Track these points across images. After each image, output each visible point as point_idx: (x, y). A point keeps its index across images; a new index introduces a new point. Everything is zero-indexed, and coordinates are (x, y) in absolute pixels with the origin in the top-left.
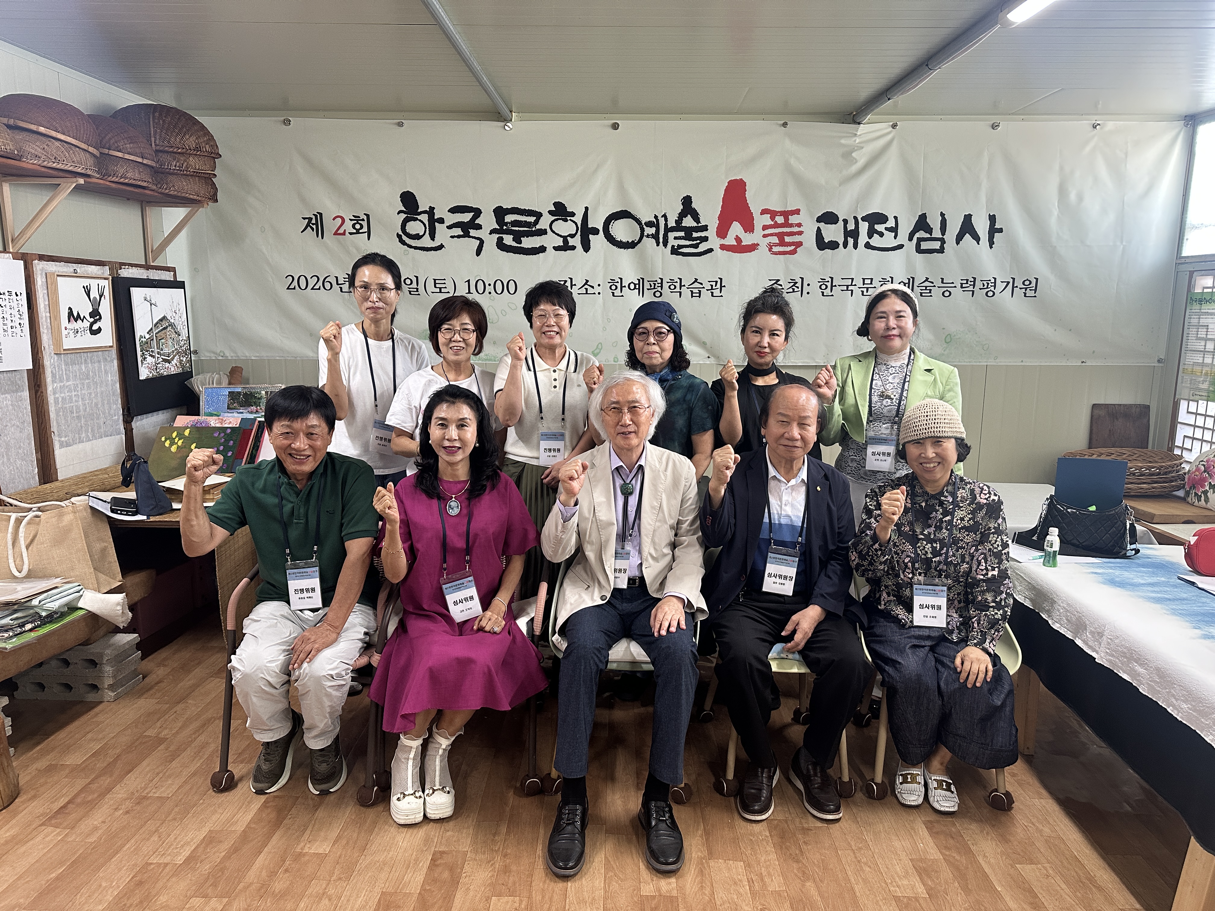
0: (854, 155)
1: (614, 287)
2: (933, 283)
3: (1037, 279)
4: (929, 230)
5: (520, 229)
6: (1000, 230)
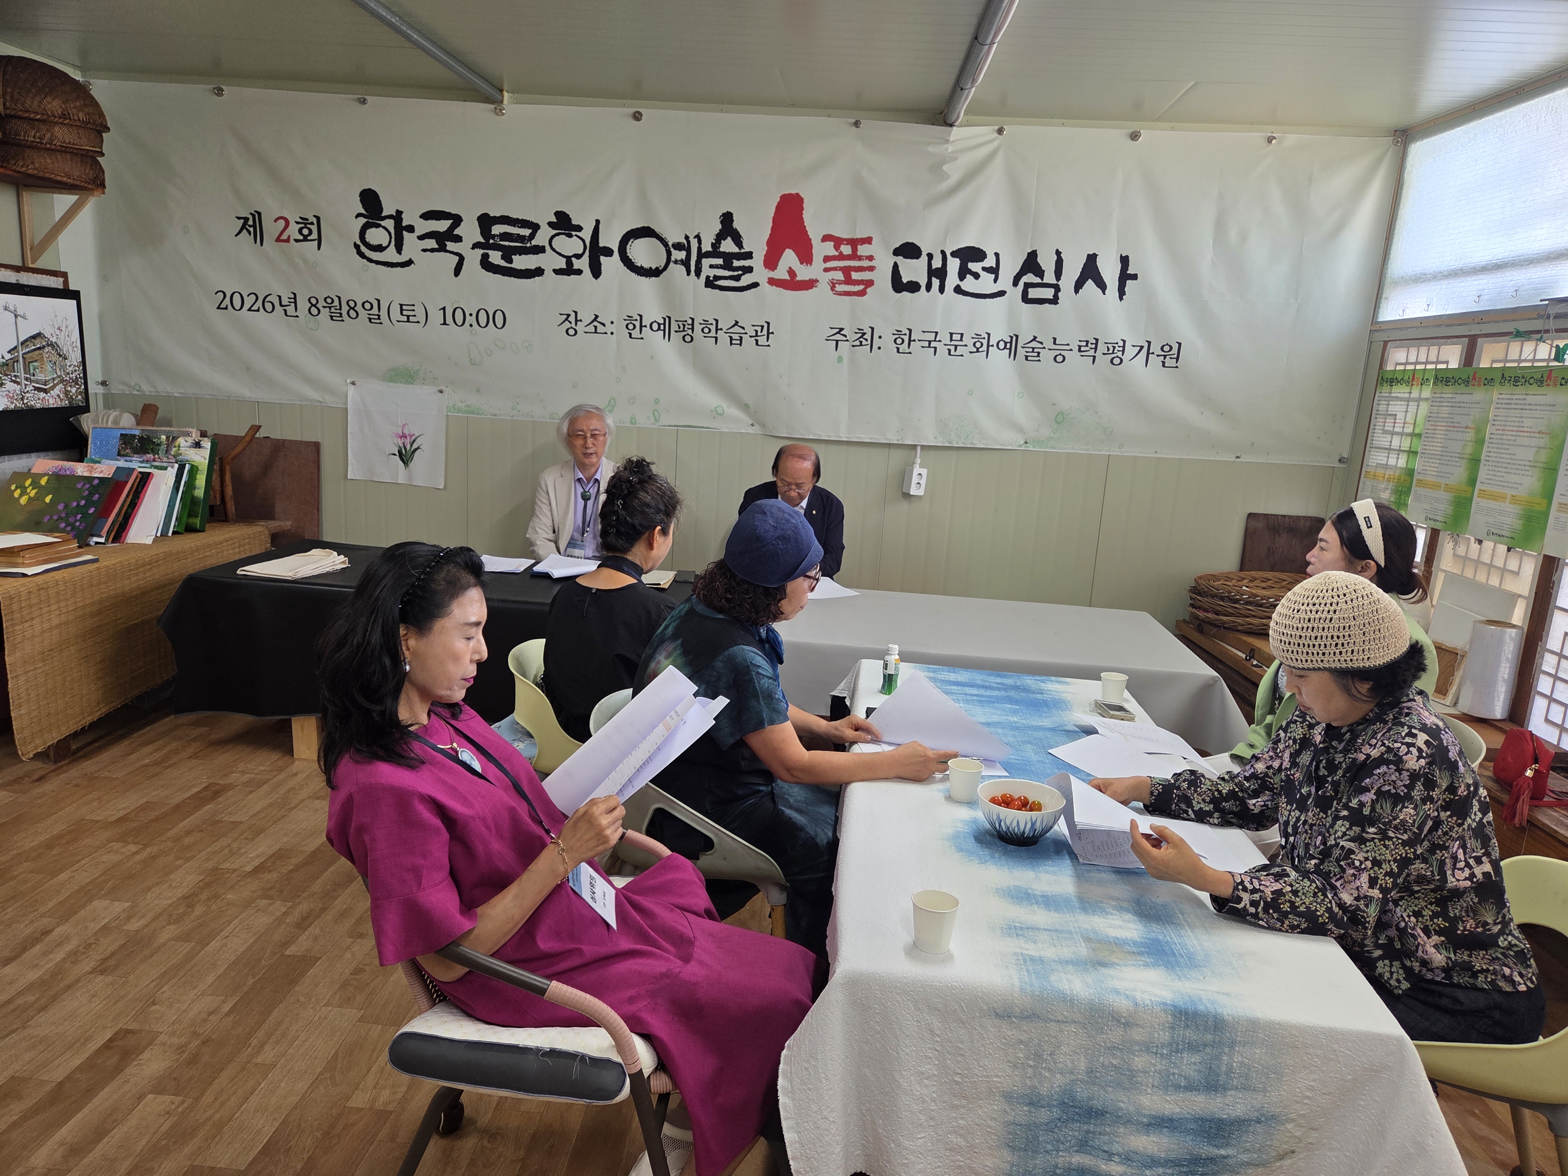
0: (945, 167)
1: (631, 326)
2: (1042, 343)
3: (1180, 344)
4: (1040, 273)
5: (511, 244)
6: (1134, 277)
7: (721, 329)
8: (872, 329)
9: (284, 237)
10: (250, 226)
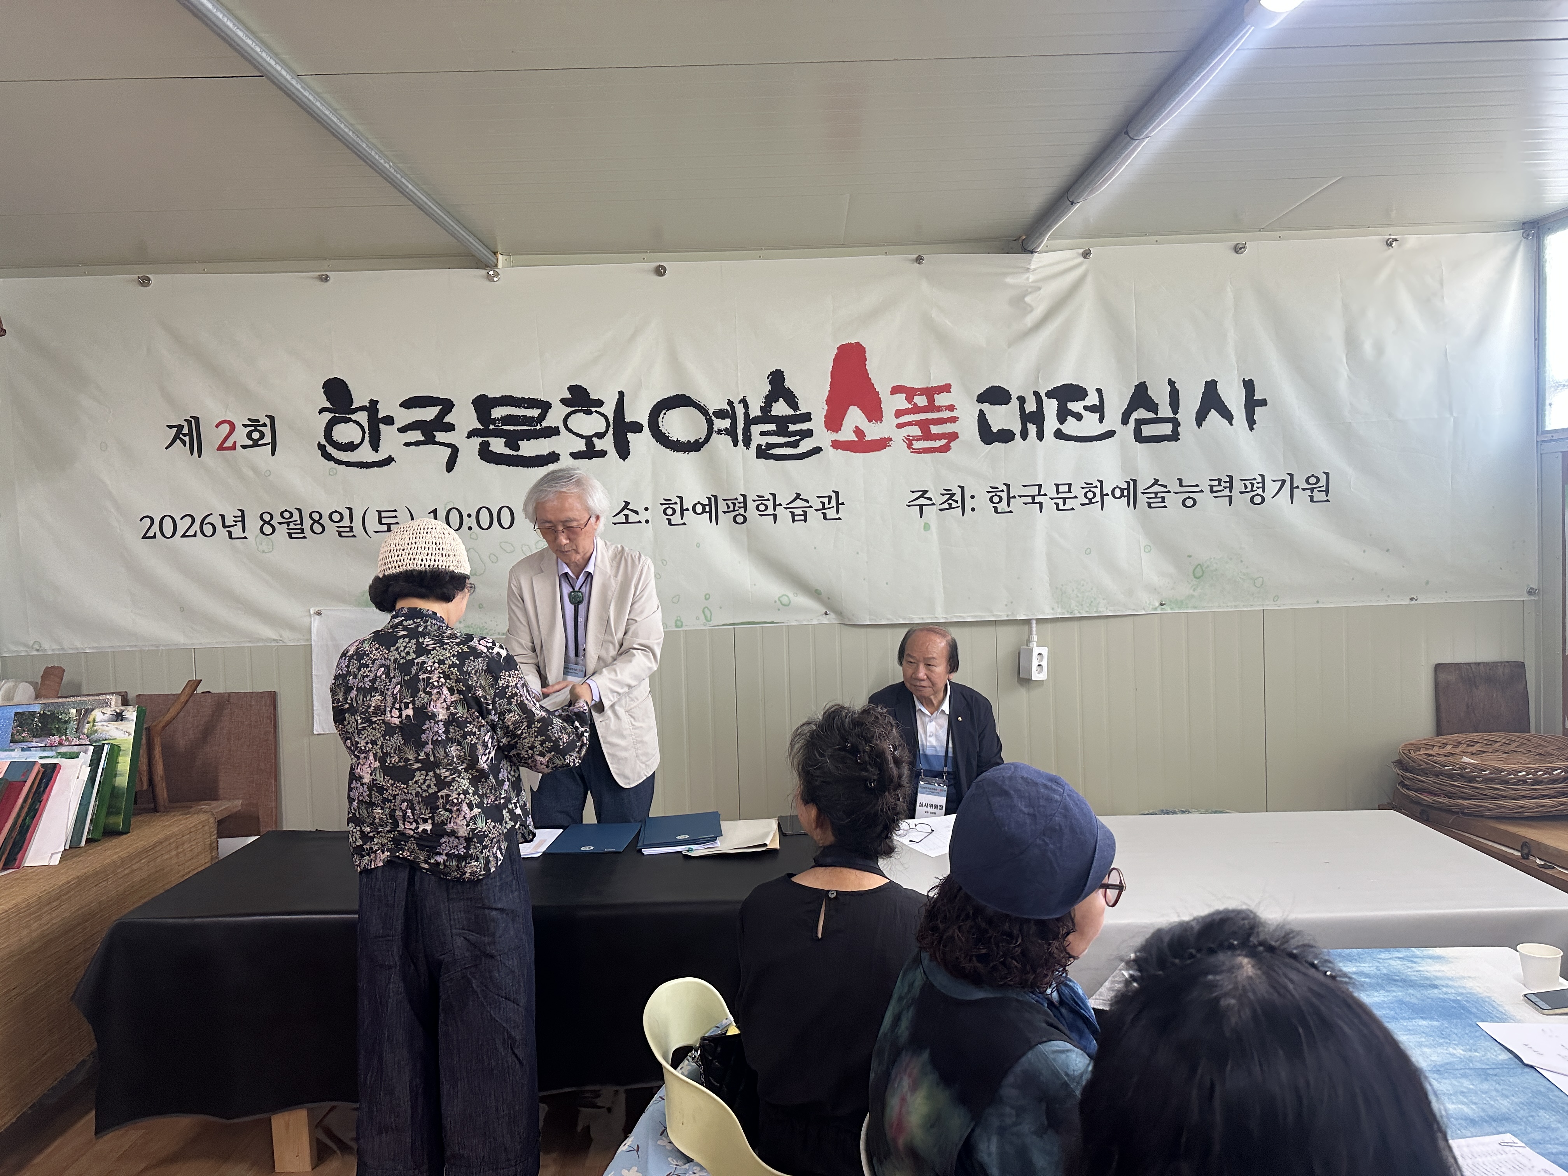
0: (1028, 299)
1: (670, 512)
2: (1165, 487)
3: (1327, 474)
4: (1153, 407)
5: (516, 428)
6: (1263, 403)
7: (780, 505)
8: (962, 488)
9: (228, 444)
10: (185, 435)
